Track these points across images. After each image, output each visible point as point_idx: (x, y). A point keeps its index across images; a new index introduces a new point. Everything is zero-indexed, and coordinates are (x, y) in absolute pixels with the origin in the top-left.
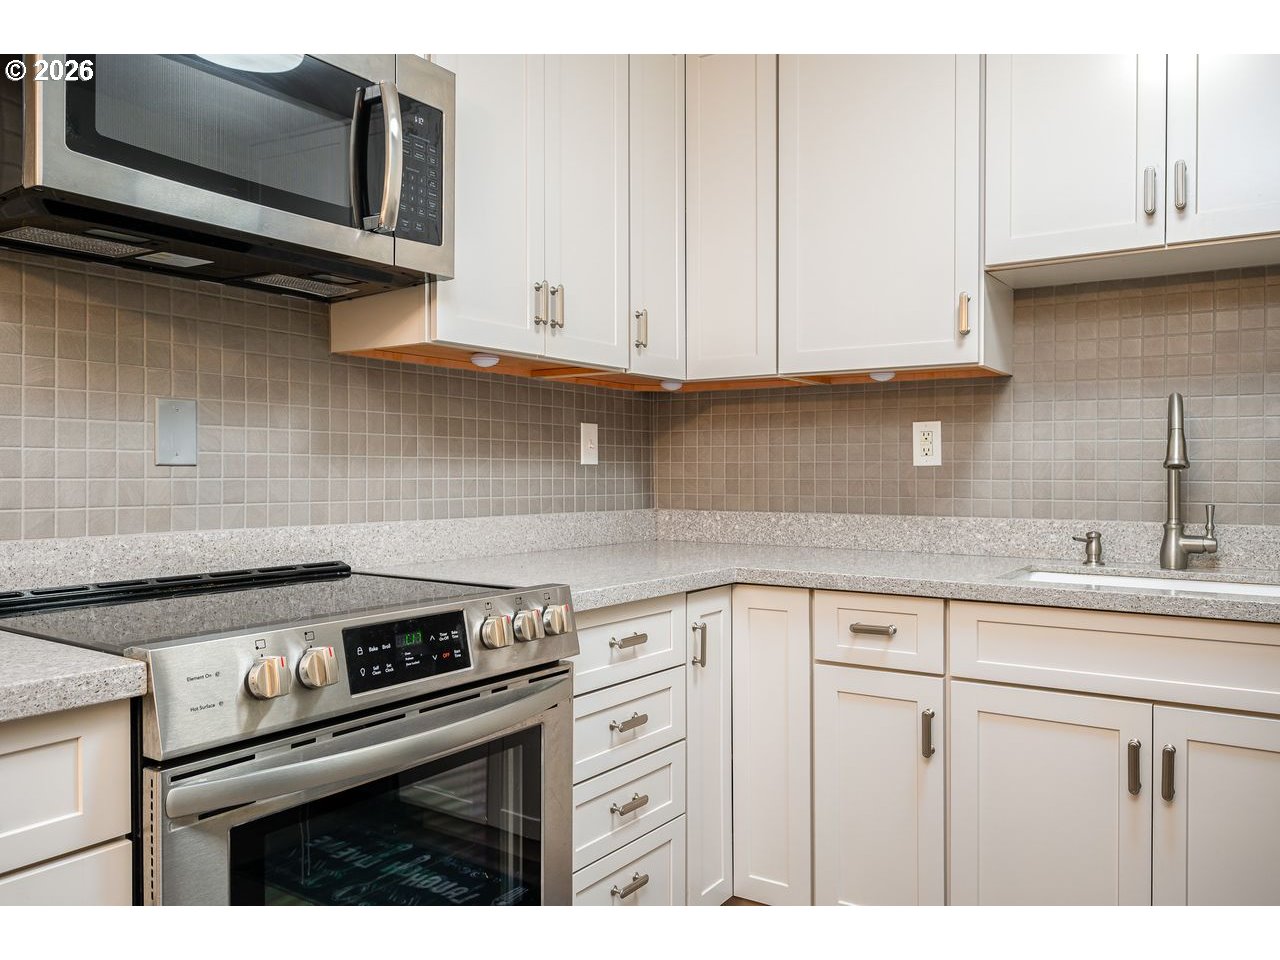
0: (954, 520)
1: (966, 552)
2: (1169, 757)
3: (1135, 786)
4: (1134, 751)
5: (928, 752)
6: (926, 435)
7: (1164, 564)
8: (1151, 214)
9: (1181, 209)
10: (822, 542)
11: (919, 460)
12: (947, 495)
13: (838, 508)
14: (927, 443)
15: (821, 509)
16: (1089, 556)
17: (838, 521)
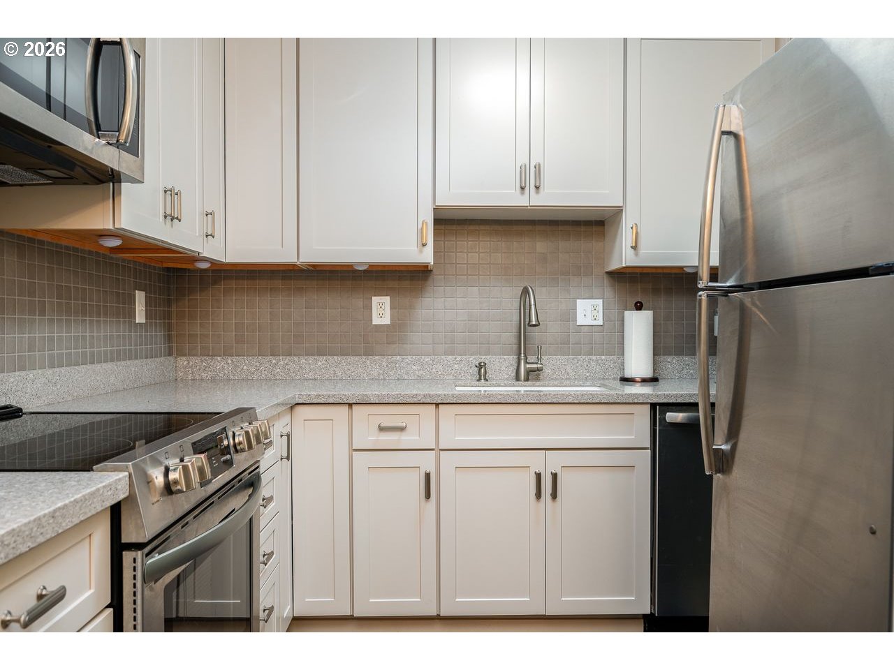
0: (398, 358)
1: (406, 377)
2: (555, 476)
3: (538, 495)
4: (538, 476)
5: (428, 496)
6: (381, 305)
7: (518, 378)
8: (522, 188)
9: (537, 188)
10: (310, 376)
11: (376, 321)
12: (394, 343)
13: (321, 352)
14: (381, 309)
15: (309, 353)
16: (480, 376)
17: (321, 361)
